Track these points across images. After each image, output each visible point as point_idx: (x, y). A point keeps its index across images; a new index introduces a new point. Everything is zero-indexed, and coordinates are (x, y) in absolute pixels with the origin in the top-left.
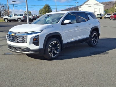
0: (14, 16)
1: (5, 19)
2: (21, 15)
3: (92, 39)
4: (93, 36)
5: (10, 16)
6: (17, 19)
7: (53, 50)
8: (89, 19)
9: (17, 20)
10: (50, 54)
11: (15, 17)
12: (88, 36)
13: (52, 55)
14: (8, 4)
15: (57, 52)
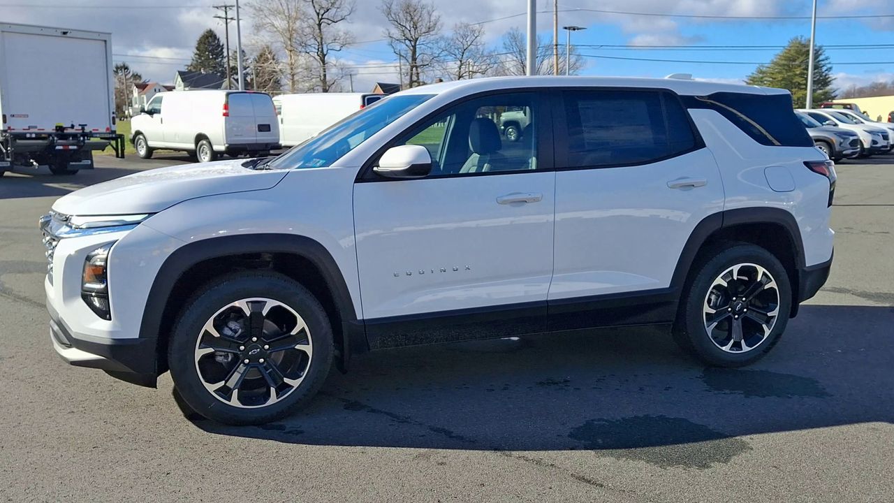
1: (507, 124)
3: (708, 309)
4: (720, 282)
10: (211, 387)
14: (556, 45)
15: (285, 379)
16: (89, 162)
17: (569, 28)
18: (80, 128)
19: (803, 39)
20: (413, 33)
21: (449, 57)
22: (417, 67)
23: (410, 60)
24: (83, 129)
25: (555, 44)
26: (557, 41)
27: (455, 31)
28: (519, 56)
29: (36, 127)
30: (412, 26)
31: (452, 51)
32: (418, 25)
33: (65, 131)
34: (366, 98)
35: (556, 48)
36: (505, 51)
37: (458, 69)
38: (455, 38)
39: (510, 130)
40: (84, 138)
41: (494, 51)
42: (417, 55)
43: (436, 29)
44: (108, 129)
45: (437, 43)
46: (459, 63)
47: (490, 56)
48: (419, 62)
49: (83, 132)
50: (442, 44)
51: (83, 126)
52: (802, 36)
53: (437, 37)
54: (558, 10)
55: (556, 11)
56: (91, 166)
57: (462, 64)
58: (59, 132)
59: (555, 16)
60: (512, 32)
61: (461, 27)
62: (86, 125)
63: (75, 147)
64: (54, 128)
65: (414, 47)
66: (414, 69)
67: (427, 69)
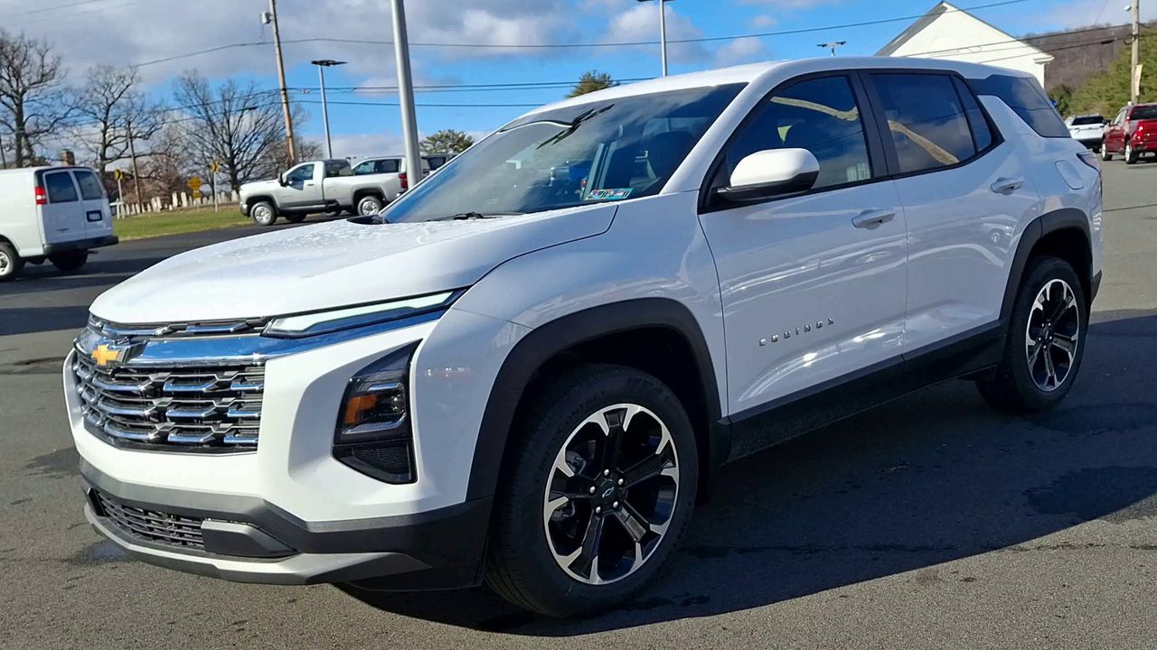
0: (328, 175)
1: (252, 201)
2: (381, 167)
3: (1029, 342)
4: (1037, 305)
5: (297, 180)
6: (349, 201)
7: (606, 504)
8: (996, 139)
9: (346, 207)
10: (564, 562)
11: (330, 181)
12: (984, 310)
13: (587, 574)
14: (285, 89)
15: (651, 525)
17: (321, 63)
19: (596, 75)
20: (14, 84)
21: (85, 118)
22: (27, 136)
23: (14, 125)
25: (282, 88)
26: (284, 84)
27: (90, 78)
28: (202, 110)
30: (11, 74)
31: (87, 108)
32: (23, 72)
34: (44, 175)
35: (285, 94)
36: (178, 105)
37: (102, 134)
38: (91, 90)
39: (259, 209)
41: (160, 105)
42: (25, 119)
43: (56, 76)
45: (61, 97)
46: (102, 125)
47: (154, 112)
48: (29, 127)
50: (70, 99)
52: (595, 71)
53: (60, 88)
54: (281, 40)
55: (279, 42)
57: (106, 127)
59: (277, 49)
60: (186, 76)
61: (98, 73)
65: (20, 106)
66: (23, 140)
67: (46, 138)
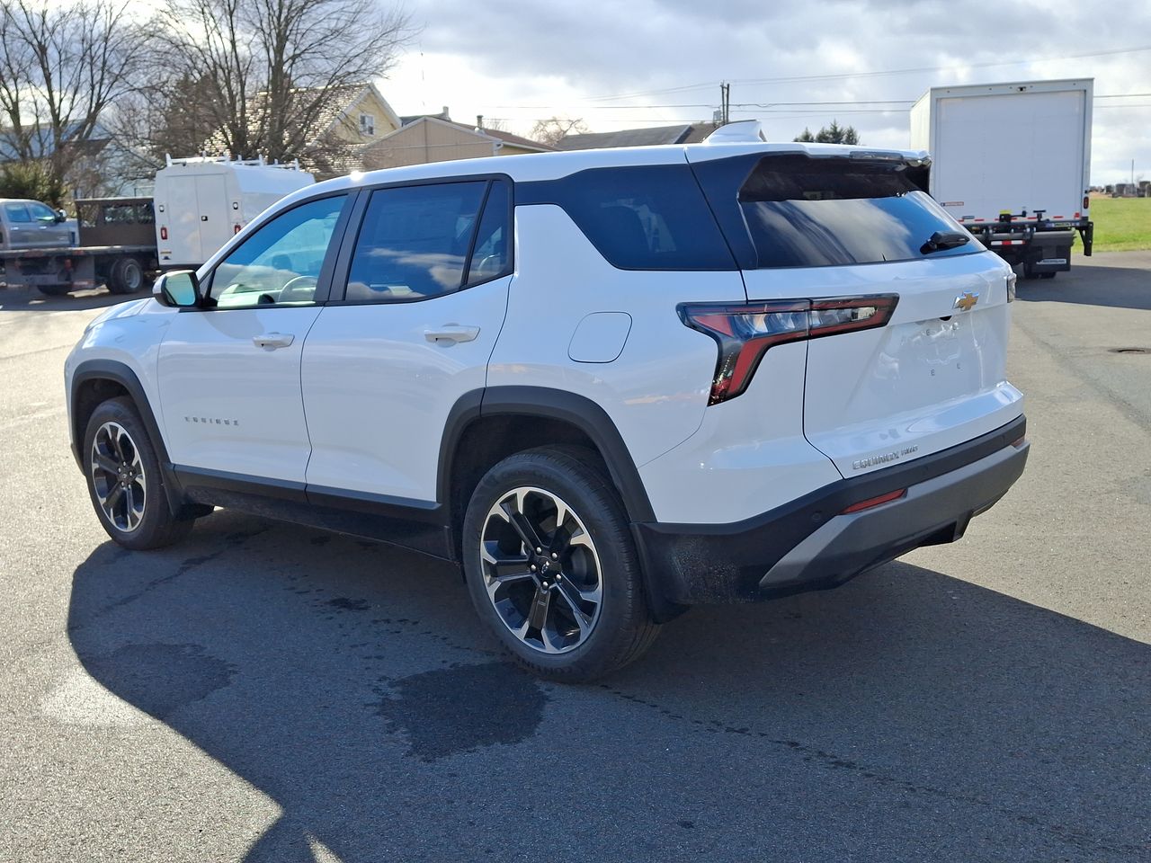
16: (1065, 261)
18: (1035, 215)
24: (1039, 217)
29: (971, 218)
33: (1013, 221)
40: (1032, 229)
44: (1077, 215)
49: (1039, 221)
51: (1039, 214)
56: (1067, 267)
58: (1005, 223)
62: (1044, 211)
63: (1020, 242)
64: (998, 218)
